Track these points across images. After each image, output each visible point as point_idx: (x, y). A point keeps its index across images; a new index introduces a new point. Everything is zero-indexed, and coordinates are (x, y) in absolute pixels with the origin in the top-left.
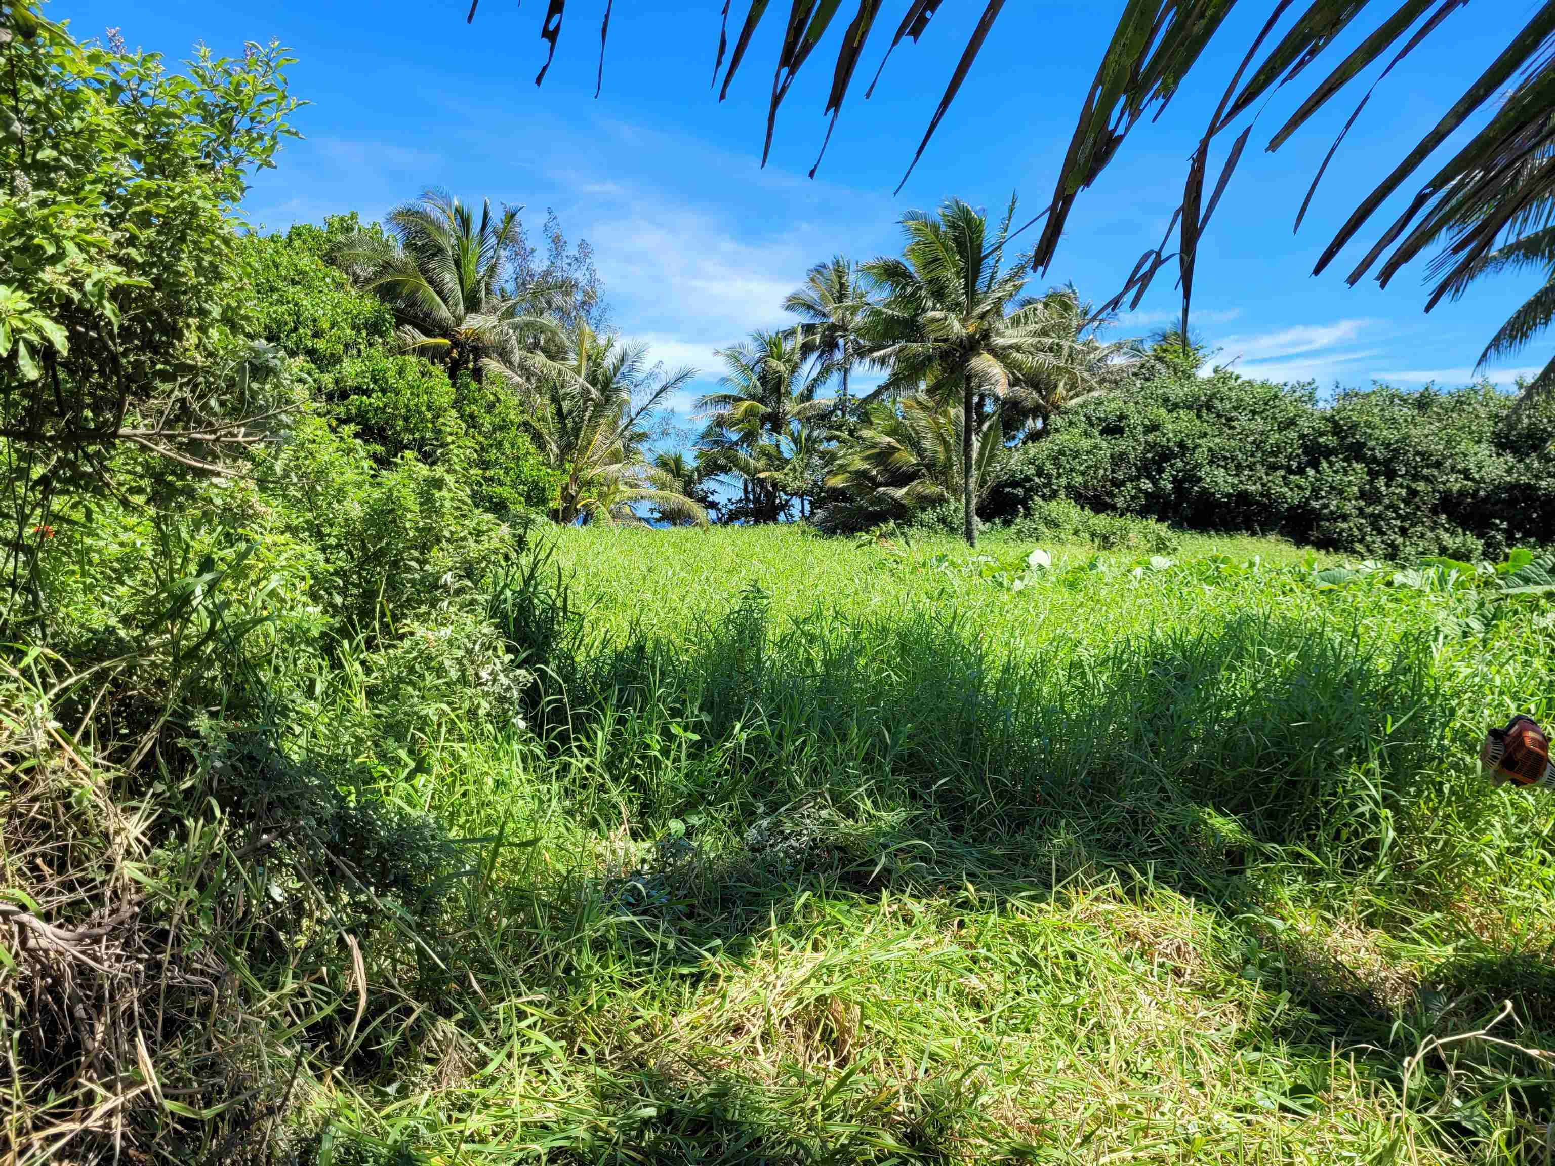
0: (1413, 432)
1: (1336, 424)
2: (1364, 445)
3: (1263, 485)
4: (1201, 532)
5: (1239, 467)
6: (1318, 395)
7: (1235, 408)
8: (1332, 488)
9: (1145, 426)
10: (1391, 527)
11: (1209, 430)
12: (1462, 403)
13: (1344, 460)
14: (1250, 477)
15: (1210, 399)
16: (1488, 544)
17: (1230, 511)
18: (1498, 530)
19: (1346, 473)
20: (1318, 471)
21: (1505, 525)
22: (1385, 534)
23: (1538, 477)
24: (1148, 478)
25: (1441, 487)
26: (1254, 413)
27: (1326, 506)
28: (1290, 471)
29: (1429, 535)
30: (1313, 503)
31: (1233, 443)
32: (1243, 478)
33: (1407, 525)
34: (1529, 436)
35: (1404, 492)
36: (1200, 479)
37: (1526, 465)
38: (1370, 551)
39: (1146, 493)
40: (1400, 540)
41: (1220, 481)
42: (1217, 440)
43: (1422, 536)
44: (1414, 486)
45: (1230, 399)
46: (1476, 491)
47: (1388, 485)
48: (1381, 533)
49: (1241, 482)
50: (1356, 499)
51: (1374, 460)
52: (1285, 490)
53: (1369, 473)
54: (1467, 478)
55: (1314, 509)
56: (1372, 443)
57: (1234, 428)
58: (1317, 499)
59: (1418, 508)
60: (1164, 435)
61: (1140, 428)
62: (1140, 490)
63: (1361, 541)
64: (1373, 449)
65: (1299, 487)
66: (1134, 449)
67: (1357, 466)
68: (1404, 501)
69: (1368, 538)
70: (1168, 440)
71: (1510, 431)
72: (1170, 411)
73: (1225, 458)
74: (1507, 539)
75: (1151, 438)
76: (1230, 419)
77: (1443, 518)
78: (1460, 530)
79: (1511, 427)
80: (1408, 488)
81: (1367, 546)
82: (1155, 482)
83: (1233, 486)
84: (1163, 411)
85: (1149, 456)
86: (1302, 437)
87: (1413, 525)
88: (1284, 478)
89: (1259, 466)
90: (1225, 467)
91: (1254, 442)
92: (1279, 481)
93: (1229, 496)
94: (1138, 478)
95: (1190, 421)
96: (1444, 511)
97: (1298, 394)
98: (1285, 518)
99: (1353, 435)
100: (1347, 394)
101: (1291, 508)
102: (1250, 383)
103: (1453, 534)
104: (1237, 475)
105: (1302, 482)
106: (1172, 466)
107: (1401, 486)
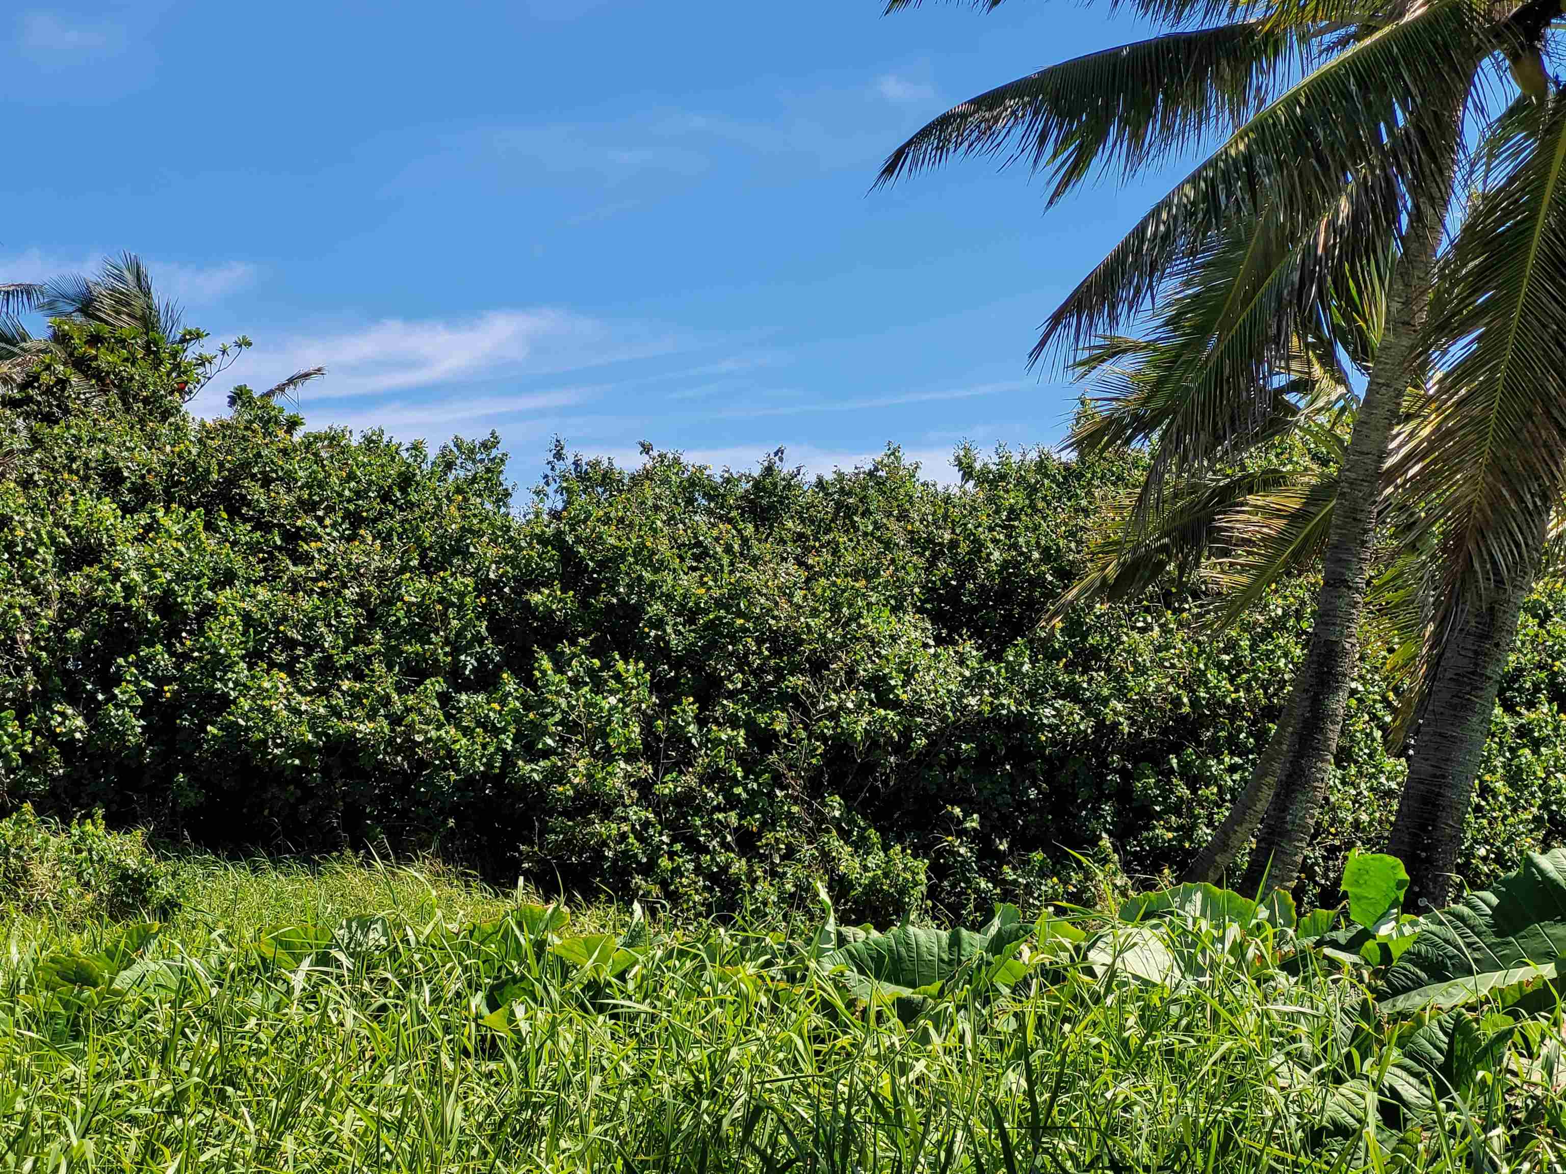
0: (753, 578)
1: (567, 554)
2: (637, 611)
3: (395, 720)
4: (233, 857)
5: (326, 667)
6: (508, 477)
7: (309, 507)
8: (572, 727)
9: (61, 550)
10: (717, 829)
11: (238, 565)
12: (850, 512)
13: (591, 652)
14: (356, 698)
15: (231, 481)
16: (937, 870)
17: (308, 793)
18: (961, 833)
19: (598, 687)
20: (528, 681)
21: (973, 823)
22: (705, 850)
23: (1033, 696)
24: (72, 701)
25: (827, 727)
26: (356, 520)
27: (557, 776)
28: (455, 678)
29: (807, 851)
30: (524, 767)
31: (307, 603)
32: (339, 701)
33: (754, 822)
34: (1005, 595)
35: (741, 736)
36: (225, 702)
37: (1010, 667)
38: (673, 897)
39: (68, 747)
40: (739, 866)
41: (278, 707)
42: (263, 593)
43: (790, 854)
44: (762, 719)
45: (289, 479)
46: (906, 734)
47: (701, 722)
48: (695, 847)
49: (335, 712)
50: (630, 757)
51: (662, 652)
52: (450, 732)
53: (656, 686)
54: (883, 702)
55: (525, 785)
56: (656, 608)
57: (306, 559)
58: (534, 755)
59: (778, 780)
60: (116, 575)
61: (46, 554)
62: (52, 737)
63: (648, 869)
64: (659, 623)
65: (485, 724)
66: (31, 616)
67: (629, 669)
68: (742, 760)
69: (664, 862)
70: (130, 591)
71: (962, 579)
72: (127, 510)
73: (291, 644)
74: (980, 856)
75: (77, 583)
76: (293, 537)
77: (835, 806)
78: (873, 835)
79: (965, 570)
80: (750, 725)
81: (664, 884)
82: (91, 712)
83: (314, 721)
84: (107, 508)
85: (76, 634)
86: (485, 586)
87: (769, 824)
88: (444, 699)
89: (378, 667)
90: (289, 668)
91: (362, 601)
92: (433, 707)
93: (304, 750)
94: (45, 699)
95: (188, 535)
96: (837, 786)
97: (457, 474)
98: (454, 811)
99: (613, 583)
100: (583, 477)
101: (469, 782)
102: (333, 439)
103: (861, 846)
104: (322, 692)
105: (492, 709)
106: (141, 664)
107: (733, 722)
